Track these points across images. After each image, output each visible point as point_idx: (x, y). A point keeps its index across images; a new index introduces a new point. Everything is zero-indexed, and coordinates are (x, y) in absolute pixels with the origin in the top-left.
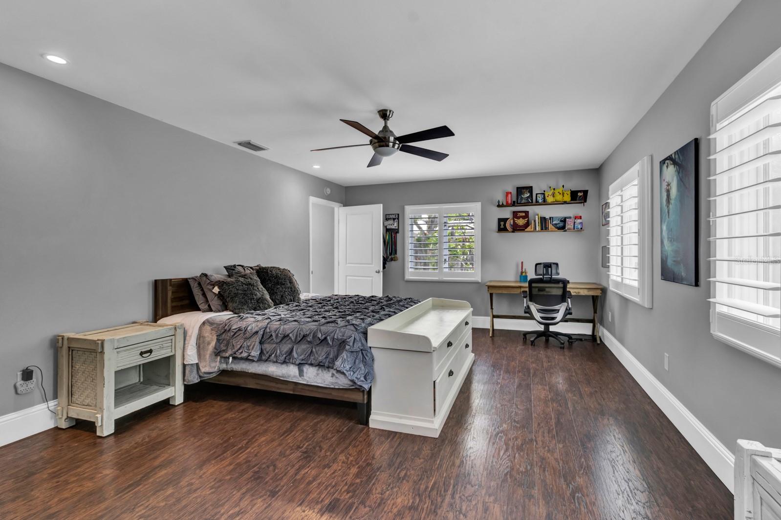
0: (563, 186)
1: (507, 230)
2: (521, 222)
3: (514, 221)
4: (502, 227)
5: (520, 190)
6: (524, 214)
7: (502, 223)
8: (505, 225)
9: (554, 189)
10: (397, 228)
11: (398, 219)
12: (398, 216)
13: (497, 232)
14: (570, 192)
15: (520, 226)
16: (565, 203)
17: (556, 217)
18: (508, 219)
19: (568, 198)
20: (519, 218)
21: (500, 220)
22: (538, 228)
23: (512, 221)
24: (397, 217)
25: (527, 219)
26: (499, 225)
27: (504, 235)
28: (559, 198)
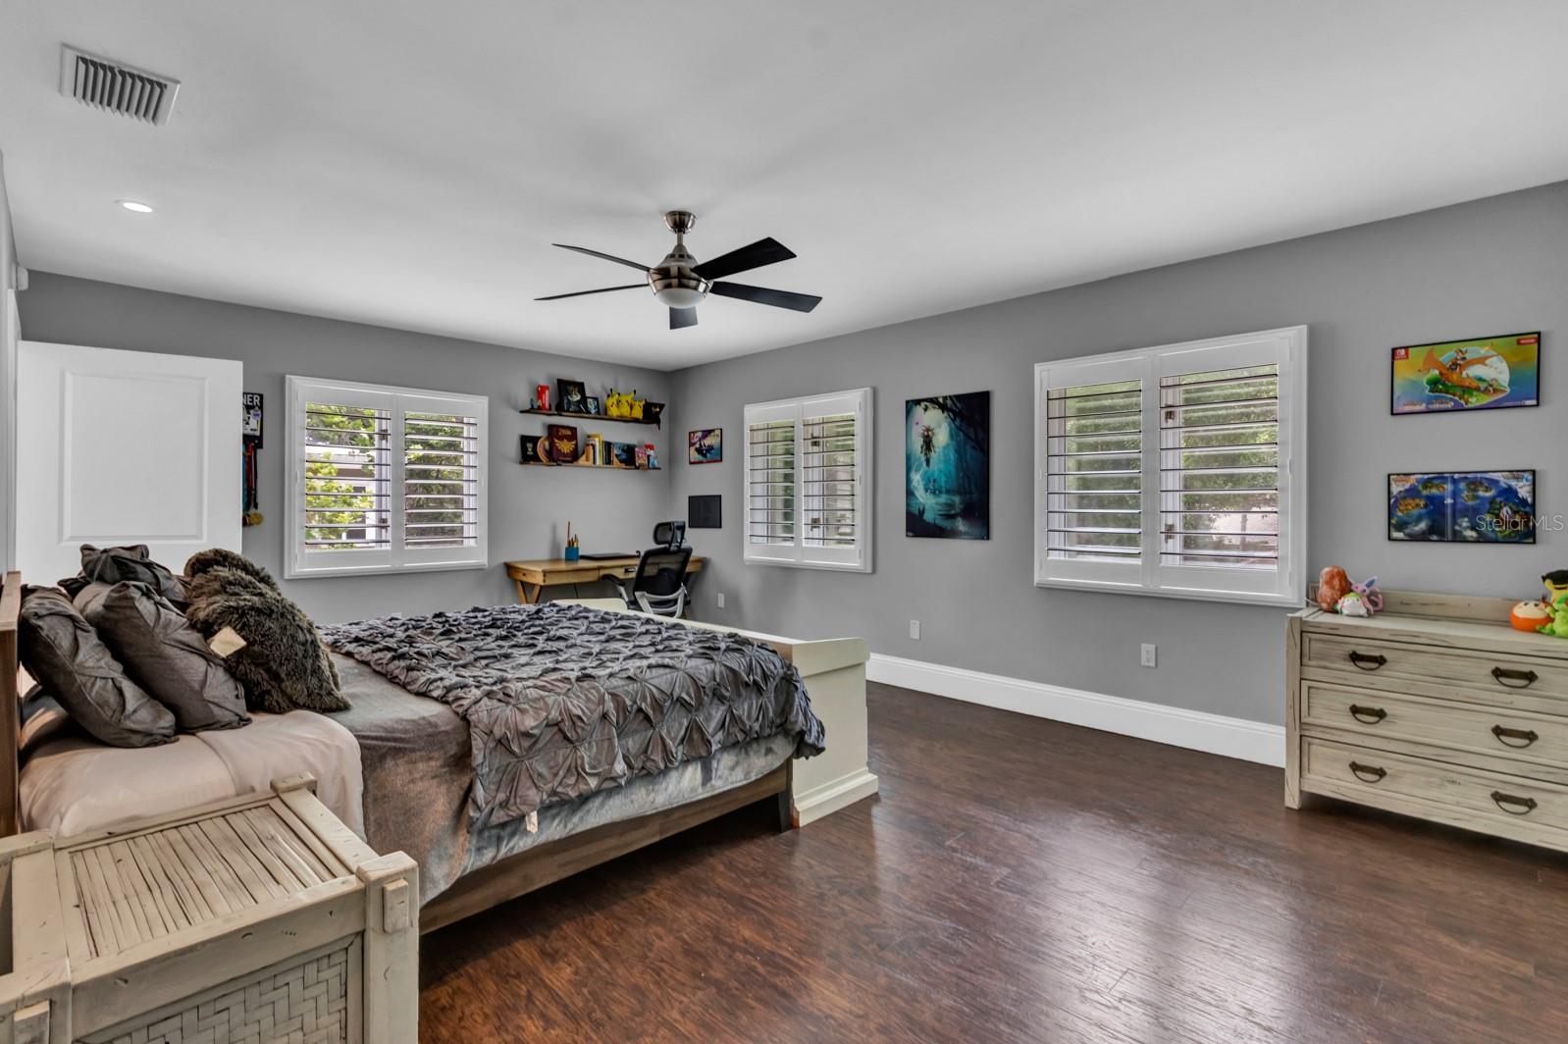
0: (635, 392)
1: (541, 461)
2: (566, 447)
3: (552, 444)
4: (530, 453)
5: (564, 386)
6: (569, 433)
7: (530, 446)
8: (534, 449)
9: (619, 394)
10: (258, 433)
11: (261, 408)
12: (261, 402)
13: (521, 463)
14: (644, 402)
15: (565, 455)
16: (636, 420)
17: (617, 444)
18: (540, 438)
19: (638, 413)
20: (561, 438)
21: (525, 440)
22: (599, 461)
23: (547, 444)
24: (257, 401)
25: (574, 442)
26: (524, 449)
27: (533, 469)
28: (625, 411)
